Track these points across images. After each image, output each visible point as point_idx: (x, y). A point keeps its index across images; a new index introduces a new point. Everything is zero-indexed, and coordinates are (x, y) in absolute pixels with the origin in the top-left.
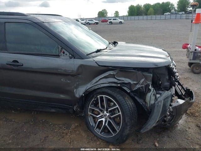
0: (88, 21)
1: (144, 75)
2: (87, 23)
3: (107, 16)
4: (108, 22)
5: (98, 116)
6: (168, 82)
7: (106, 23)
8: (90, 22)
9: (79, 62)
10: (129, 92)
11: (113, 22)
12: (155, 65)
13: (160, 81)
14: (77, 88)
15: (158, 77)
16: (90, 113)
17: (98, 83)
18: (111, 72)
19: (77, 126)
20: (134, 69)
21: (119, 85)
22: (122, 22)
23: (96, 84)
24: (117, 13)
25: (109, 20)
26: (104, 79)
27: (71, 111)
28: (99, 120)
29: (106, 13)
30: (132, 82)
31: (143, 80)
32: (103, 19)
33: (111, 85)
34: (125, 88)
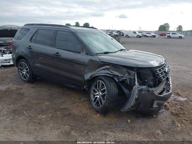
0: (145, 34)
1: (128, 71)
2: (144, 36)
3: (168, 30)
4: (166, 36)
5: (96, 94)
6: (152, 81)
7: (163, 37)
8: (147, 35)
9: (90, 57)
10: (117, 81)
11: (171, 36)
12: (136, 66)
13: (146, 80)
14: (86, 74)
15: (144, 77)
16: (92, 92)
17: (99, 72)
18: (108, 67)
19: (86, 100)
20: (122, 66)
21: (112, 76)
22: (182, 37)
23: (98, 73)
24: (180, 27)
25: (168, 34)
26: (103, 70)
27: (82, 88)
28: (96, 96)
29: (168, 27)
30: (119, 75)
31: (127, 75)
32: (163, 32)
33: (106, 75)
34: (115, 79)
